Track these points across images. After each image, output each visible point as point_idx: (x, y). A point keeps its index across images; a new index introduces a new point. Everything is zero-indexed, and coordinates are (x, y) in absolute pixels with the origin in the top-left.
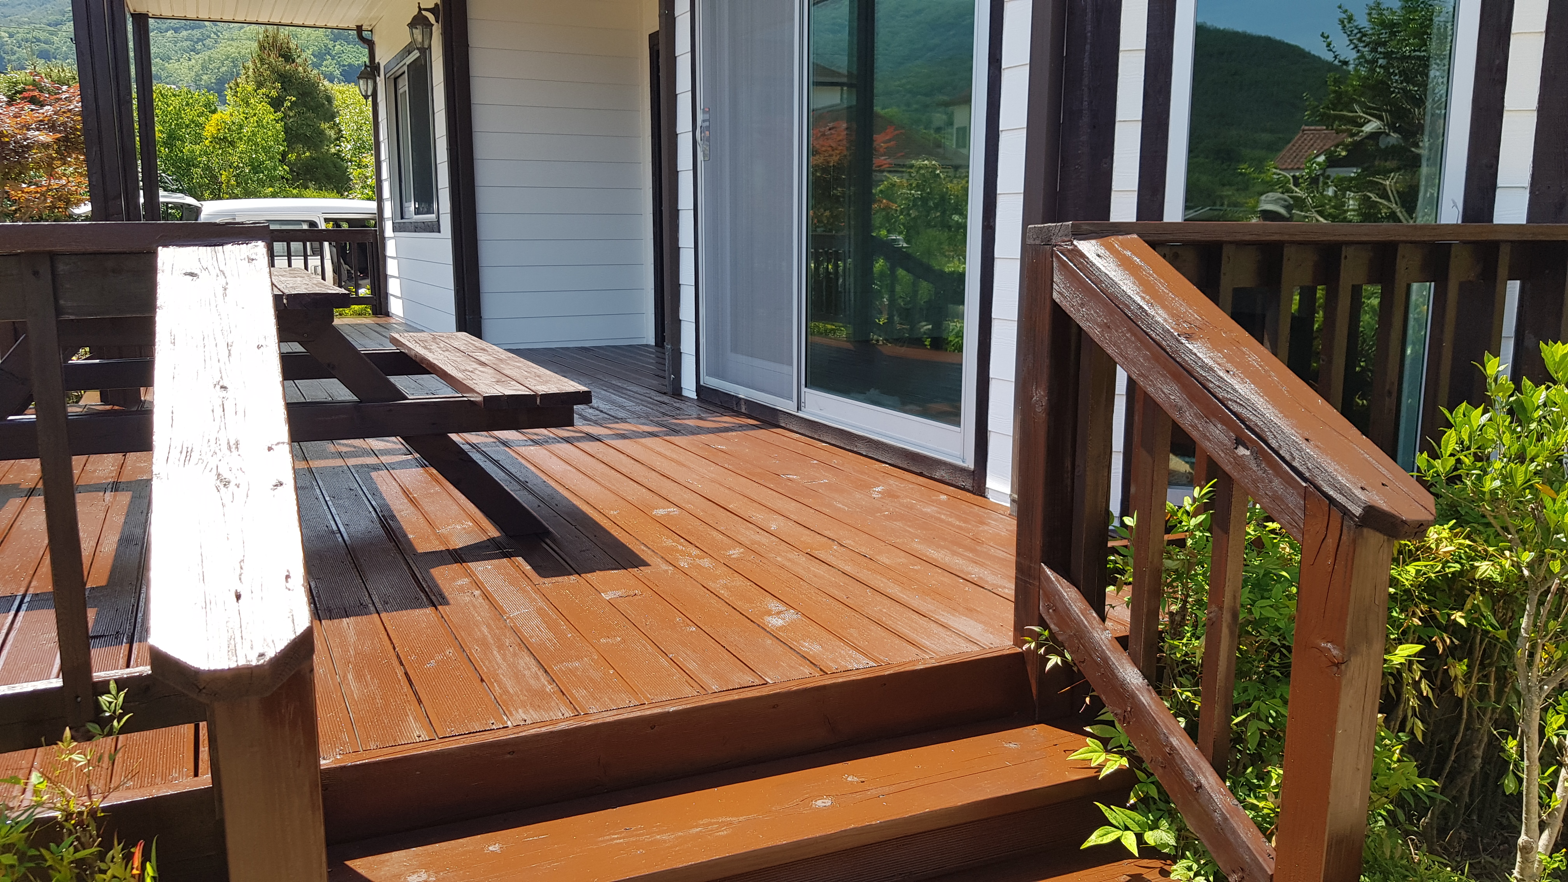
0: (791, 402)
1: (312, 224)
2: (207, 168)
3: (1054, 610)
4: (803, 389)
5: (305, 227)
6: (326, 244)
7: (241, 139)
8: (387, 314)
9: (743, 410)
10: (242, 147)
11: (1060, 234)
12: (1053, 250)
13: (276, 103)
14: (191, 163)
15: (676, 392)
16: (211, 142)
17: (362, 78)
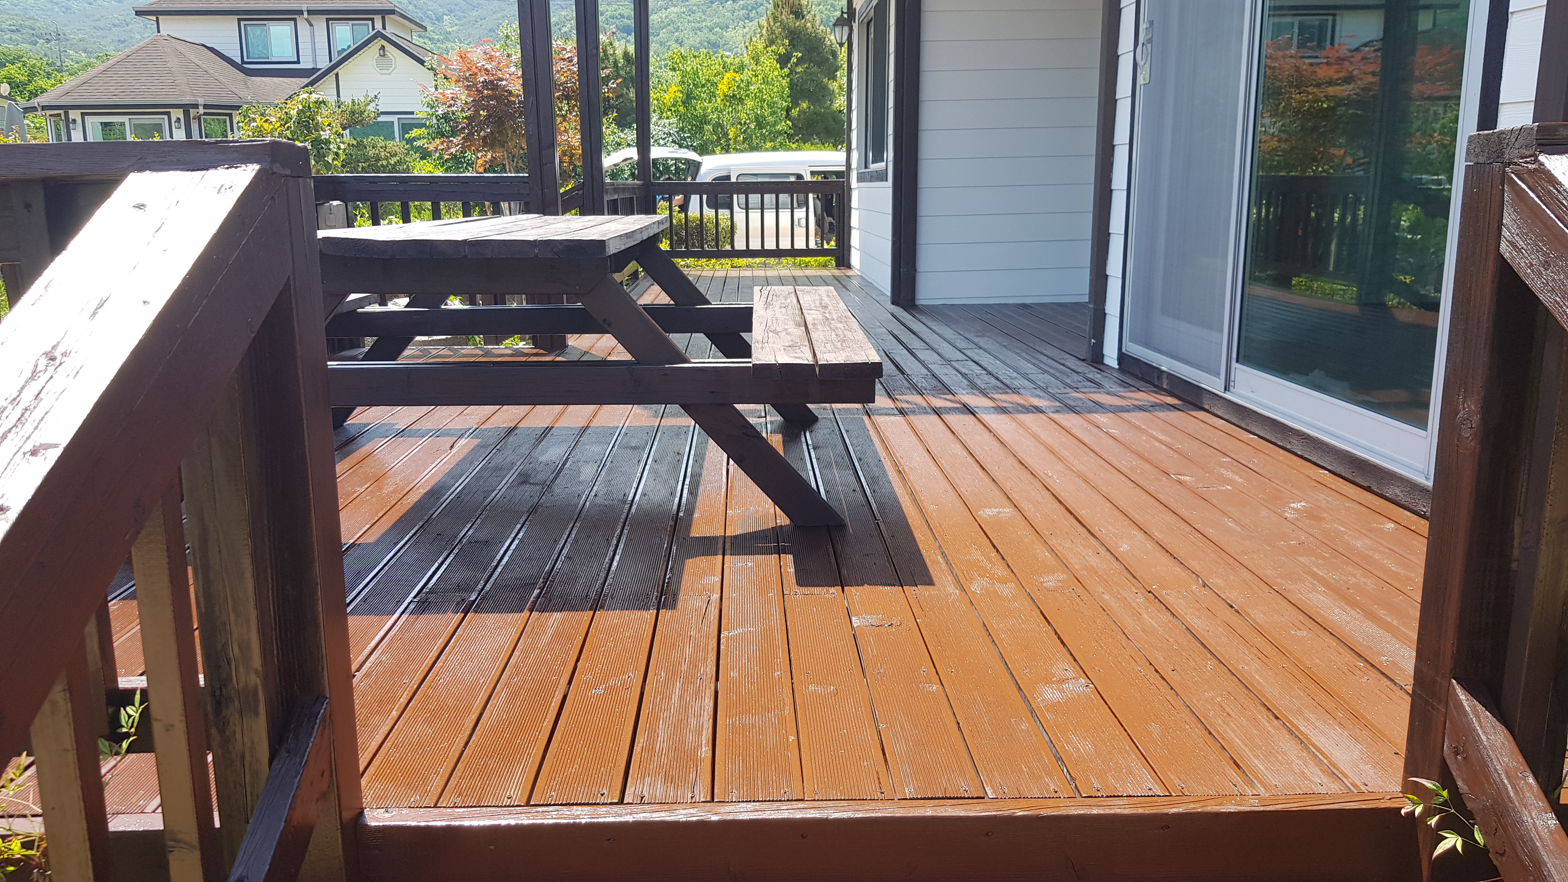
0: (1218, 380)
1: (799, 176)
2: (718, 125)
3: (1464, 758)
4: (1234, 364)
5: (793, 179)
6: (811, 196)
7: (748, 96)
8: (849, 266)
9: (1165, 386)
10: (749, 104)
11: (1517, 145)
12: (1504, 171)
13: (783, 60)
14: (704, 120)
15: (1096, 358)
16: (723, 100)
17: (838, 25)
